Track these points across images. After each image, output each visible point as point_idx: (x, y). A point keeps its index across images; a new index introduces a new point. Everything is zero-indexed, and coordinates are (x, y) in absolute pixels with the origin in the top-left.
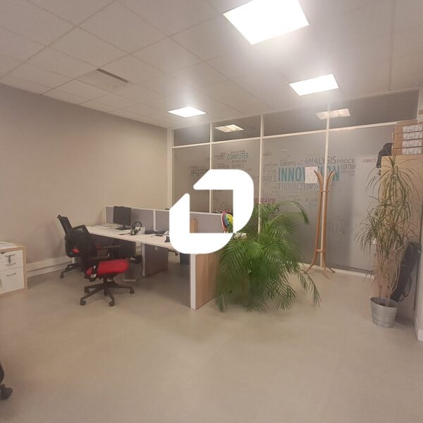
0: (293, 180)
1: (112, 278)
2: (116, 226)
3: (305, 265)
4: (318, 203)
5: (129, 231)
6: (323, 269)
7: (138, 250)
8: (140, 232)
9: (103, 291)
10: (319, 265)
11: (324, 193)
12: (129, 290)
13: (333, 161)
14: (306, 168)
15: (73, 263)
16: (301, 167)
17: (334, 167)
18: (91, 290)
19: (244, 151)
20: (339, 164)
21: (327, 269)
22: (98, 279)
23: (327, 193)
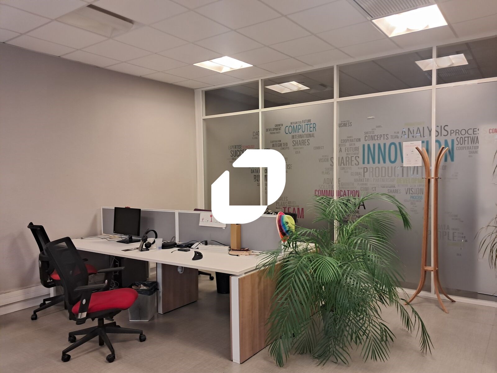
0: (384, 162)
1: (111, 318)
2: (118, 237)
3: (407, 291)
4: (424, 196)
5: (138, 245)
6: (435, 296)
7: (151, 274)
8: (153, 246)
9: (97, 338)
10: (429, 290)
11: (433, 182)
12: (138, 336)
13: (444, 133)
14: (405, 144)
15: (52, 295)
16: (397, 141)
17: (446, 142)
18: (78, 337)
19: (309, 121)
20: (454, 136)
21: (443, 297)
22: (90, 320)
23: (436, 180)
